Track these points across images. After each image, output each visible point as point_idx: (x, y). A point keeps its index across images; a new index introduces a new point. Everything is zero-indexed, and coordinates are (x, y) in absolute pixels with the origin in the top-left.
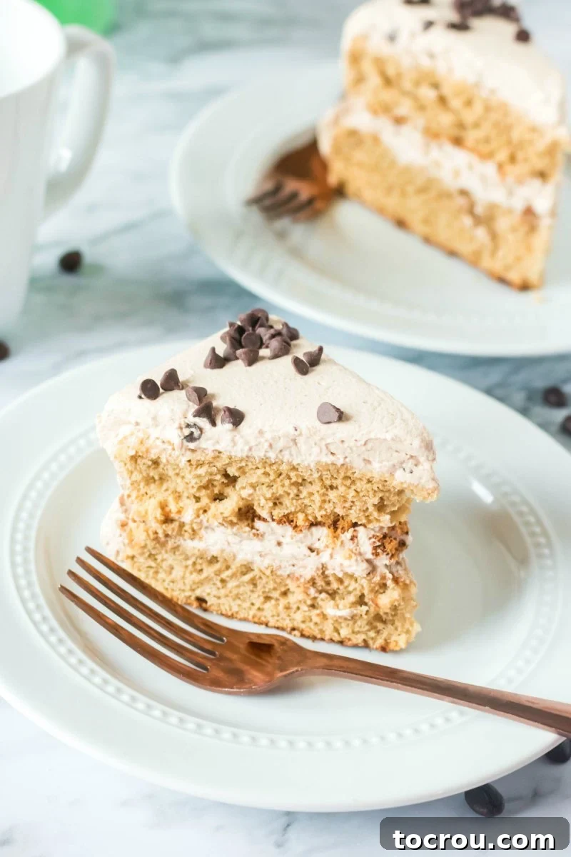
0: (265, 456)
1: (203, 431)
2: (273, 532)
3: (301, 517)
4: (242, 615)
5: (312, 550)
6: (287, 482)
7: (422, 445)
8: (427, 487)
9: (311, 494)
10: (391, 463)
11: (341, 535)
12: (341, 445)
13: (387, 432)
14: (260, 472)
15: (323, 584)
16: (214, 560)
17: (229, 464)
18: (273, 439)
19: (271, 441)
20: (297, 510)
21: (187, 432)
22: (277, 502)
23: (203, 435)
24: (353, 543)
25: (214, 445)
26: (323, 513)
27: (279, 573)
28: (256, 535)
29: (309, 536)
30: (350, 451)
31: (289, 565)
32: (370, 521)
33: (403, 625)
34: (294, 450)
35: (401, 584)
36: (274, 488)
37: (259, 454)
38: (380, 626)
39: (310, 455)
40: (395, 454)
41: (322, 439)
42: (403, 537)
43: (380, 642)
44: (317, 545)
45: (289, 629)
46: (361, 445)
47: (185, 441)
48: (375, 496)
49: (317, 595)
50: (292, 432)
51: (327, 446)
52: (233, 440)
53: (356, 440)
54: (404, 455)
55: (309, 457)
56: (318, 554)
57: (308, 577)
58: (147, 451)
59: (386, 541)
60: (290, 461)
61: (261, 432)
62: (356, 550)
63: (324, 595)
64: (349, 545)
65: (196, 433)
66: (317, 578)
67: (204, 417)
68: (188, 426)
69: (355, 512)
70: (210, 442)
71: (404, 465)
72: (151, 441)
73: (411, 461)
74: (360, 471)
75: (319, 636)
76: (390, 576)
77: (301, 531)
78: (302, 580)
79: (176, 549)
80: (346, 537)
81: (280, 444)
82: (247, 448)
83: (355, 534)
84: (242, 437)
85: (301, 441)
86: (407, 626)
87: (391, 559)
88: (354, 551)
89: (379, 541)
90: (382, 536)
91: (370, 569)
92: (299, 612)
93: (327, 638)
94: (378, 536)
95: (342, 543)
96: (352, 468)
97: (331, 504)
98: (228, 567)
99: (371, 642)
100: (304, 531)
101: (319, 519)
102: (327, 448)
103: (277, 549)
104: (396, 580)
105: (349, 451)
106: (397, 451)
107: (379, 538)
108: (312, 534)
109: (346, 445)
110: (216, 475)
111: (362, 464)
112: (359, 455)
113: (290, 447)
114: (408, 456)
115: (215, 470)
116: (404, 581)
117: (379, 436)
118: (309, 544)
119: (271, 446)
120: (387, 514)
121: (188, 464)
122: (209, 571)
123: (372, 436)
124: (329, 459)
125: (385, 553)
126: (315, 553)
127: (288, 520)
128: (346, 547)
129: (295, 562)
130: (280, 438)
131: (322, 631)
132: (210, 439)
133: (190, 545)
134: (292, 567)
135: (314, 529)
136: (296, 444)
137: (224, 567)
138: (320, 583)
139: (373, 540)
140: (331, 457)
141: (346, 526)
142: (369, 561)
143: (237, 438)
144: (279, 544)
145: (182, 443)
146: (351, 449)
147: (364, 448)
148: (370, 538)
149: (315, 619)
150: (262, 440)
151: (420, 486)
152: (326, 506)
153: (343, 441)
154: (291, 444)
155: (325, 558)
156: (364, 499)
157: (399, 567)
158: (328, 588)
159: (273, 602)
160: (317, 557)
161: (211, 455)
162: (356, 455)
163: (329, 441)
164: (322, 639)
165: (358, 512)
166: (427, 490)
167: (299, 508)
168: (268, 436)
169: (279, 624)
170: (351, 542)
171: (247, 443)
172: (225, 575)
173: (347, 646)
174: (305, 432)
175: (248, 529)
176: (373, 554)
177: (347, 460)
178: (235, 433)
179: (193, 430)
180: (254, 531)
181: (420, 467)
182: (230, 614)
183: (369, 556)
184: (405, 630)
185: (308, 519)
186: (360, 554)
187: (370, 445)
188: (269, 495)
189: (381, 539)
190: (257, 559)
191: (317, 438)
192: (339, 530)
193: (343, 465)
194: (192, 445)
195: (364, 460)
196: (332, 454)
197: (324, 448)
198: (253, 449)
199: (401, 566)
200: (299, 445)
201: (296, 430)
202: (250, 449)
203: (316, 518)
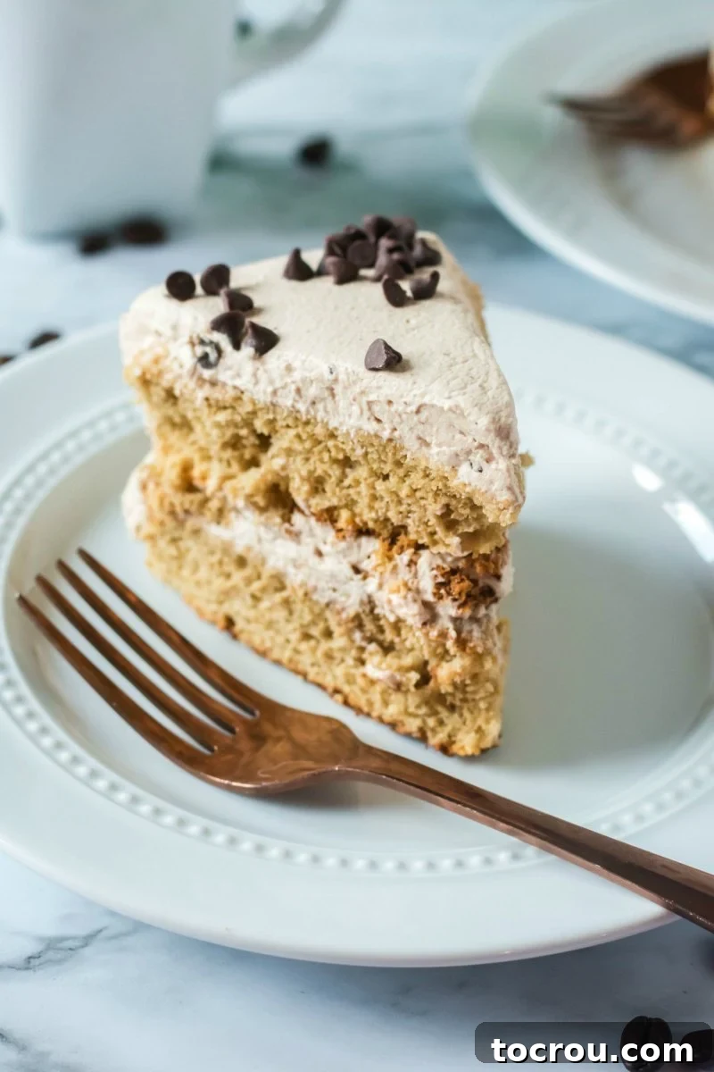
0: (293, 407)
1: (223, 355)
2: (312, 534)
3: (344, 515)
4: (276, 654)
5: (357, 570)
6: (326, 456)
7: (492, 427)
8: (499, 499)
9: (358, 482)
10: (454, 449)
11: (396, 556)
12: (387, 407)
13: (449, 398)
14: (292, 432)
15: (375, 631)
16: (241, 562)
17: (254, 413)
18: (304, 380)
19: (300, 385)
20: (341, 504)
21: (200, 350)
22: (317, 485)
23: (221, 361)
24: (410, 572)
25: (233, 378)
26: (373, 515)
27: (315, 597)
28: (288, 532)
29: (355, 549)
30: (399, 420)
31: (329, 589)
32: (435, 543)
33: (474, 720)
34: (330, 405)
35: (468, 650)
36: (312, 461)
37: (286, 401)
38: (444, 713)
39: (350, 416)
40: (458, 436)
41: (363, 393)
42: (492, 582)
43: (441, 737)
44: (366, 565)
45: (330, 690)
46: (412, 412)
47: (199, 366)
48: (435, 502)
49: (364, 644)
50: (327, 376)
51: (370, 404)
52: (255, 375)
53: (405, 403)
54: (470, 440)
55: (348, 419)
56: (365, 578)
57: (351, 612)
58: (160, 374)
59: (455, 579)
60: (325, 420)
61: (289, 369)
62: (413, 583)
63: (373, 647)
64: (405, 574)
65: (213, 356)
66: (363, 616)
67: (224, 333)
68: (202, 342)
69: (414, 521)
70: (229, 373)
71: (471, 457)
72: (167, 362)
73: (481, 452)
74: (412, 454)
75: (366, 709)
76: (453, 634)
77: (344, 537)
78: (344, 616)
79: (196, 532)
80: (402, 559)
81: (312, 391)
82: (270, 389)
83: (414, 558)
84: (266, 371)
85: (338, 389)
86: (480, 722)
87: (459, 607)
88: (410, 584)
89: (443, 575)
90: (448, 569)
91: (428, 617)
92: (343, 665)
93: (375, 714)
94: (443, 569)
95: (395, 568)
96: (402, 448)
97: (383, 504)
98: (259, 577)
99: (429, 734)
100: (348, 539)
101: (371, 525)
102: (370, 409)
103: (314, 560)
104: (462, 643)
105: (397, 419)
106: (461, 433)
107: (443, 572)
108: (359, 546)
109: (393, 408)
110: (242, 428)
111: (416, 445)
112: (411, 429)
113: (323, 399)
114: (476, 444)
115: (238, 418)
116: (475, 647)
117: (435, 402)
118: (354, 558)
119: (298, 391)
120: (458, 536)
121: (205, 403)
122: (238, 577)
123: (427, 400)
124: (372, 427)
125: (450, 597)
126: (360, 576)
127: (329, 516)
128: (400, 576)
129: (336, 586)
130: (312, 381)
131: (370, 704)
132: (229, 368)
133: (215, 531)
134: (331, 592)
135: (364, 540)
136: (333, 396)
137: (255, 575)
138: (370, 627)
139: (435, 572)
140: (374, 424)
141: (406, 543)
142: (426, 605)
143: (260, 373)
144: (319, 554)
145: (195, 369)
146: (400, 416)
147: (416, 418)
148: (433, 569)
149: (361, 681)
150: (289, 380)
151: (488, 494)
152: (377, 505)
153: (390, 402)
154: (326, 394)
155: (371, 586)
156: (423, 502)
157: (475, 627)
158: (380, 637)
159: (312, 643)
160: (362, 583)
161: (231, 393)
162: (407, 429)
163: (372, 397)
164: (368, 715)
165: (417, 523)
166: (497, 503)
167: (344, 502)
168: (297, 375)
169: (320, 680)
170: (407, 568)
171: (271, 382)
172: (256, 586)
173: (398, 733)
174: (342, 377)
175: (278, 520)
176: (435, 594)
177: (396, 434)
178: (258, 364)
179: (208, 349)
180: (287, 525)
181: (493, 465)
182: (261, 648)
183: (429, 597)
184: (476, 728)
185: (354, 522)
186: (418, 591)
187: (424, 415)
188: (304, 473)
189: (447, 573)
190: (291, 570)
191: (357, 389)
192: (395, 548)
193: (390, 440)
194: (207, 373)
195: (419, 438)
196: (378, 421)
197: (365, 407)
198: (279, 393)
199: (480, 626)
200: (337, 398)
201: (331, 373)
202: (275, 393)
203: (365, 524)
